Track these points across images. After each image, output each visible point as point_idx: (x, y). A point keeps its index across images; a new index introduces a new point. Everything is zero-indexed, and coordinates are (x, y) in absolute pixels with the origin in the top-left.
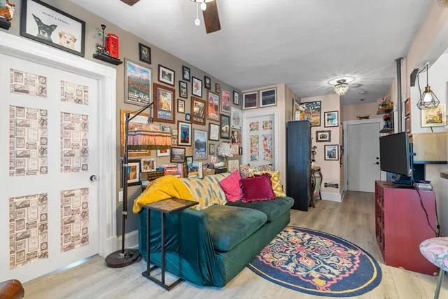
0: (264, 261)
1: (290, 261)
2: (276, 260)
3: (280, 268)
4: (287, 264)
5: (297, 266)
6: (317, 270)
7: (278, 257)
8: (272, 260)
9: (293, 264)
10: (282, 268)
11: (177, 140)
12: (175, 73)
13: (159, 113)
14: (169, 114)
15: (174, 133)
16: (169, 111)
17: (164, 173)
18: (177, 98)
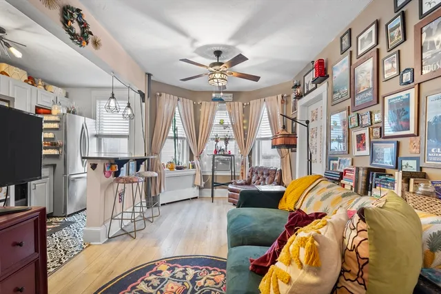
0: (219, 270)
1: (193, 281)
2: (209, 276)
3: (201, 268)
4: (195, 275)
5: (184, 278)
6: (162, 280)
7: (208, 281)
8: (213, 273)
9: (189, 278)
10: (199, 269)
11: (382, 130)
12: (378, 23)
13: (357, 99)
14: (369, 94)
15: (377, 118)
16: (369, 89)
17: (342, 175)
18: (382, 57)
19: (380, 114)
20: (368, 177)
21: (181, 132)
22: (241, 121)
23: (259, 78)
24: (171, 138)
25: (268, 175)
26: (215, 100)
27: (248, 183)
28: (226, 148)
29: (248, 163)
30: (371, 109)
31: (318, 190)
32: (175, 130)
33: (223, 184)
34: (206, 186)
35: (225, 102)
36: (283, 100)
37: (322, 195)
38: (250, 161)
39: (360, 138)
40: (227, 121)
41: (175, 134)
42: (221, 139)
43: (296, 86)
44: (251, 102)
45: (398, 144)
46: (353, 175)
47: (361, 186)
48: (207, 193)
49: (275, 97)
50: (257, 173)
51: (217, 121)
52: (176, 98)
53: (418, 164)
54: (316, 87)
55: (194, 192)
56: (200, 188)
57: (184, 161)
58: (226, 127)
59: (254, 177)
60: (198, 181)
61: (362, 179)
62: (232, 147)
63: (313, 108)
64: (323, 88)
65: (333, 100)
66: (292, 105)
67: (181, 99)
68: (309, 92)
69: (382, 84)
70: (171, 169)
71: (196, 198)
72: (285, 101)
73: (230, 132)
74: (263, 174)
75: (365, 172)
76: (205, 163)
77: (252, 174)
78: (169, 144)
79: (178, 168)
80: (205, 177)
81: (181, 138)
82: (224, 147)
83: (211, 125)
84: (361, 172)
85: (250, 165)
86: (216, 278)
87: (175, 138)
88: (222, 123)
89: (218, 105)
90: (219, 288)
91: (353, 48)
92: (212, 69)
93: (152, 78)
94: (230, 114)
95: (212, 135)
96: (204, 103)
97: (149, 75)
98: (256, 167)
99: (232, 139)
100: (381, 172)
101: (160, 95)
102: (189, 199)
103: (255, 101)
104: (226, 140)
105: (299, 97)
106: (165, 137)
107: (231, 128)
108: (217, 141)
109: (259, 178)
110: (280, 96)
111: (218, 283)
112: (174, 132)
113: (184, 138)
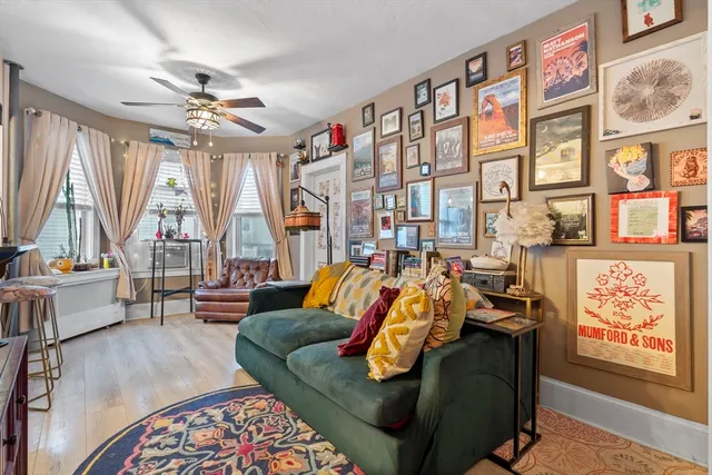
0: (254, 397)
1: (228, 419)
4: (226, 413)
5: (211, 421)
6: (178, 435)
7: (248, 412)
8: (248, 403)
9: (218, 418)
10: (225, 406)
11: (405, 213)
12: (401, 110)
13: (382, 180)
14: (394, 177)
15: (402, 203)
16: (394, 173)
17: (370, 260)
18: (405, 146)
19: (404, 199)
20: (397, 259)
21: (82, 196)
22: (208, 183)
23: (263, 129)
24: (61, 206)
25: (258, 269)
26: (156, 140)
27: (226, 284)
28: (179, 229)
29: (219, 253)
30: (396, 192)
31: (353, 277)
32: (70, 189)
33: (178, 292)
34: (141, 299)
35: (177, 148)
36: (278, 161)
37: (360, 281)
38: (223, 249)
39: (385, 221)
40: (182, 181)
41: (68, 199)
42: (169, 212)
43: (301, 147)
44: (225, 155)
45: (419, 227)
46: (384, 259)
47: (392, 268)
48: (142, 311)
49: (266, 155)
50: (238, 268)
51: (161, 180)
52: (74, 125)
53: (434, 245)
54: (330, 155)
55: (114, 313)
56: (127, 303)
57: (90, 254)
58: (179, 192)
59: (234, 274)
60: (125, 291)
61: (392, 262)
62: (190, 227)
63: (322, 179)
64: (340, 159)
65: (353, 175)
66: (291, 170)
67: (84, 128)
68: (318, 159)
69: (405, 171)
70: (65, 270)
71: (119, 323)
72: (281, 162)
73: (188, 201)
74: (248, 269)
75: (395, 255)
76: (136, 255)
77: (229, 270)
78: (58, 218)
79: (78, 268)
80: (137, 283)
81: (81, 207)
82: (174, 226)
83: (149, 187)
84: (391, 255)
85: (223, 257)
86: (257, 405)
87: (70, 206)
88: (171, 184)
89: (165, 152)
90: (270, 412)
91: (376, 124)
92: (196, 101)
93: (22, 75)
94: (187, 169)
95: (152, 204)
96: (133, 143)
97: (14, 68)
98: (235, 260)
99: (190, 213)
100: (406, 253)
101: (38, 114)
102: (104, 328)
103: (232, 155)
104: (180, 214)
105: (305, 161)
106: (49, 204)
107: (189, 194)
108: (162, 216)
109: (242, 276)
110: (274, 155)
111: (264, 409)
112: (68, 193)
113: (88, 208)
